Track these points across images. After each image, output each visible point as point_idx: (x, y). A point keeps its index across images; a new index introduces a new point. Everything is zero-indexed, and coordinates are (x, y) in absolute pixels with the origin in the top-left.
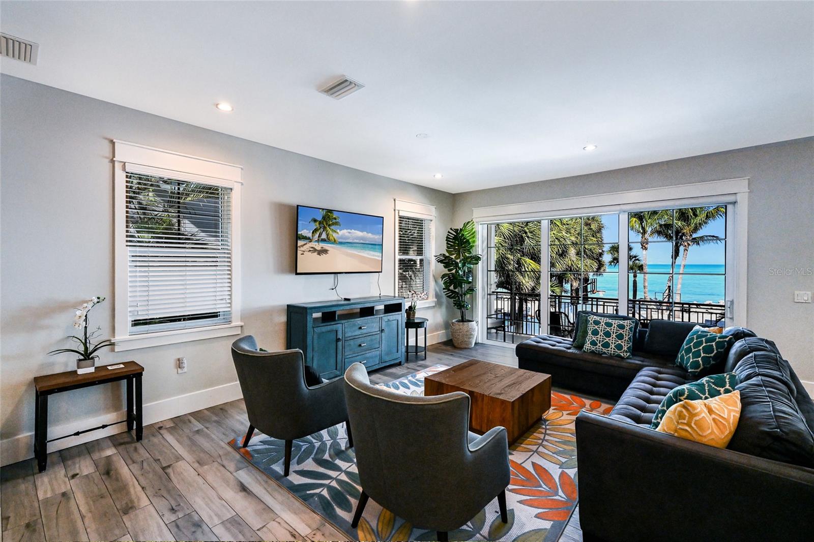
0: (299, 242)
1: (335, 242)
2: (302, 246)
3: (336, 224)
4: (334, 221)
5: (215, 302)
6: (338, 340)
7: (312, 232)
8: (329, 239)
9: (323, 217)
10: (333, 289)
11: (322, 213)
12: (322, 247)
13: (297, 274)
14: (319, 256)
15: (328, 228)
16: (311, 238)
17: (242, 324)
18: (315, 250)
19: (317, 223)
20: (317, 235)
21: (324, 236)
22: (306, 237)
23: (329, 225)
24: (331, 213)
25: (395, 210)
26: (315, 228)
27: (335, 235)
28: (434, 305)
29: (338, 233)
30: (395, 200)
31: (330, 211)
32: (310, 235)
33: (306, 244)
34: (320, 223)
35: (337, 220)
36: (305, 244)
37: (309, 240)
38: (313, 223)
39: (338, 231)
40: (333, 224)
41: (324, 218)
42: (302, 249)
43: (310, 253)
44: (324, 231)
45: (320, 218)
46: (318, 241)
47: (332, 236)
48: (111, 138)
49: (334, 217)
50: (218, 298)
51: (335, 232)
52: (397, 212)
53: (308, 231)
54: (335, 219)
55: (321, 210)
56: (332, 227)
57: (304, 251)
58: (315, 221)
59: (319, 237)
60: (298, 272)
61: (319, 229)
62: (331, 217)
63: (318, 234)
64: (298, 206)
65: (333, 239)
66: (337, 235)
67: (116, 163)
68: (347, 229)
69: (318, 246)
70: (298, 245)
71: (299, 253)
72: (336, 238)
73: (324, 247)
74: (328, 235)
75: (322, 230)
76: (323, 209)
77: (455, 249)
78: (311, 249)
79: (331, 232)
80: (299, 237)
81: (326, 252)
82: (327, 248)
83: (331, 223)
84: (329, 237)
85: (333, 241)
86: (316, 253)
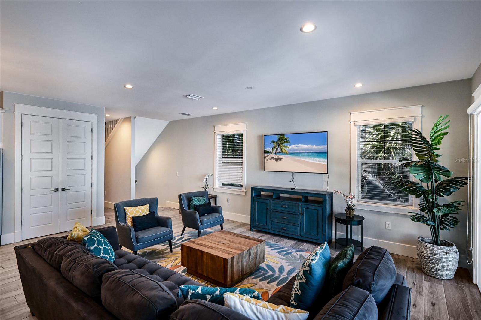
1: (286, 153)
2: (267, 156)
3: (287, 142)
4: (286, 140)
6: (267, 209)
7: (272, 148)
8: (282, 152)
9: (278, 139)
10: (290, 181)
11: (278, 137)
12: (278, 157)
13: (265, 171)
14: (276, 162)
15: (282, 145)
16: (272, 152)
17: (245, 191)
18: (274, 158)
19: (275, 144)
20: (275, 150)
21: (279, 150)
22: (269, 151)
23: (282, 144)
25: (351, 123)
26: (274, 146)
27: (286, 149)
29: (288, 147)
31: (283, 135)
32: (271, 150)
33: (269, 155)
34: (276, 143)
35: (288, 140)
36: (268, 156)
37: (271, 153)
38: (272, 144)
39: (289, 146)
40: (285, 142)
41: (279, 140)
42: (266, 158)
43: (271, 160)
44: (279, 147)
45: (276, 140)
46: (275, 153)
47: (284, 149)
49: (285, 138)
50: (238, 178)
51: (286, 147)
52: (353, 124)
54: (286, 139)
56: (284, 145)
57: (268, 159)
58: (273, 142)
59: (276, 151)
61: (276, 146)
62: (283, 139)
63: (275, 149)
64: (265, 135)
65: (285, 152)
69: (276, 156)
70: (265, 156)
71: (265, 160)
72: (287, 151)
73: (280, 156)
74: (281, 149)
75: (278, 147)
76: (278, 135)
78: (272, 158)
79: (283, 148)
80: (266, 152)
81: (280, 159)
82: (281, 157)
83: (283, 142)
84: (282, 150)
85: (285, 153)
86: (275, 160)
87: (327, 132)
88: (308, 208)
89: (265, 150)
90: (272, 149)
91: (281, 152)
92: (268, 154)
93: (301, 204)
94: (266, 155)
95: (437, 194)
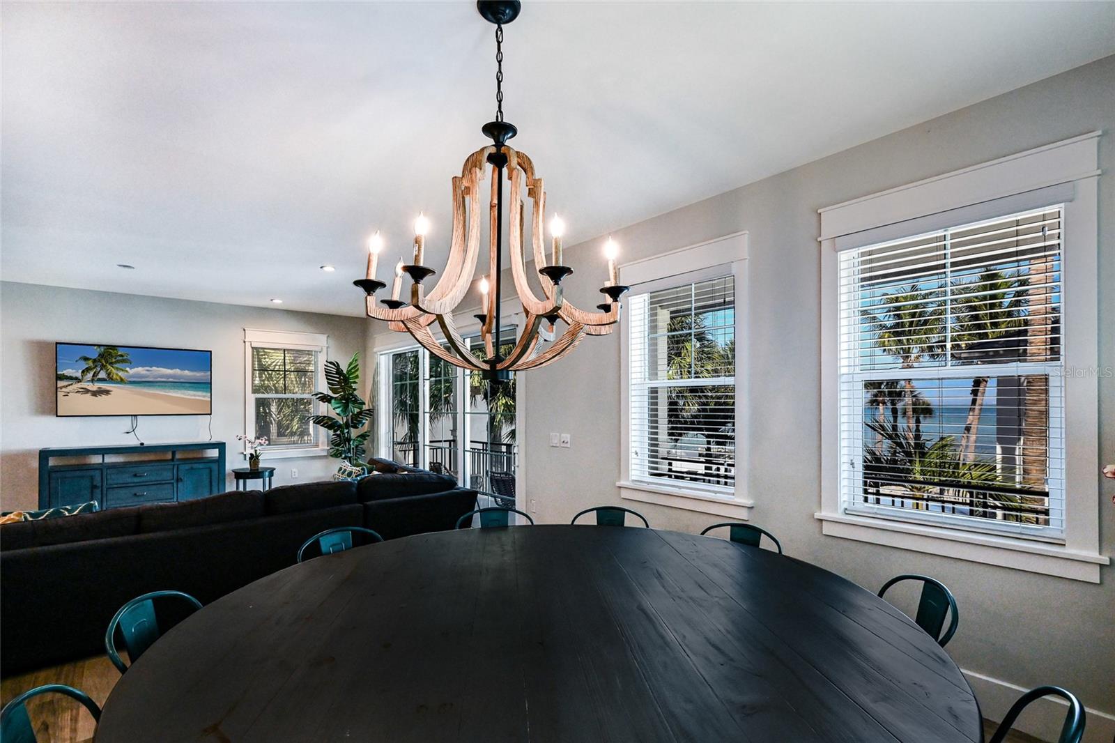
0: (58, 382)
1: (122, 381)
2: (65, 387)
3: (124, 361)
4: (121, 358)
6: (94, 488)
7: (80, 371)
10: (128, 433)
11: (99, 350)
12: (99, 388)
13: (57, 416)
14: (94, 397)
15: (109, 367)
16: (80, 378)
18: (87, 391)
19: (91, 363)
20: (90, 375)
21: (102, 375)
22: (71, 376)
23: (111, 364)
24: (114, 350)
25: (245, 342)
26: (87, 366)
27: (120, 374)
28: (326, 454)
29: (127, 371)
30: (244, 330)
31: (114, 347)
32: (79, 374)
33: (72, 384)
34: (95, 361)
35: (125, 357)
36: (69, 385)
37: (77, 380)
38: (83, 362)
39: (128, 369)
40: (118, 362)
41: (101, 355)
42: (64, 389)
43: (79, 395)
44: (101, 369)
45: (95, 356)
46: (92, 381)
47: (117, 374)
49: (119, 353)
51: (123, 370)
52: (248, 344)
53: (74, 371)
54: (122, 356)
55: (96, 347)
56: (117, 365)
57: (68, 393)
58: (86, 359)
59: (93, 376)
60: (60, 414)
61: (94, 368)
62: (114, 355)
63: (92, 373)
64: (57, 343)
65: (118, 378)
66: (125, 373)
68: (143, 367)
69: (93, 387)
70: (58, 386)
71: (60, 394)
72: (123, 378)
73: (103, 387)
74: (109, 374)
75: (99, 369)
76: (99, 346)
77: (341, 386)
78: (80, 390)
79: (114, 371)
80: (60, 377)
81: (107, 392)
82: (108, 389)
83: (114, 360)
84: (111, 376)
85: (119, 380)
86: (89, 394)
87: (211, 352)
88: (192, 468)
89: (58, 373)
90: (83, 372)
91: (110, 379)
92: (70, 383)
93: (178, 465)
94: (60, 384)
95: (352, 427)
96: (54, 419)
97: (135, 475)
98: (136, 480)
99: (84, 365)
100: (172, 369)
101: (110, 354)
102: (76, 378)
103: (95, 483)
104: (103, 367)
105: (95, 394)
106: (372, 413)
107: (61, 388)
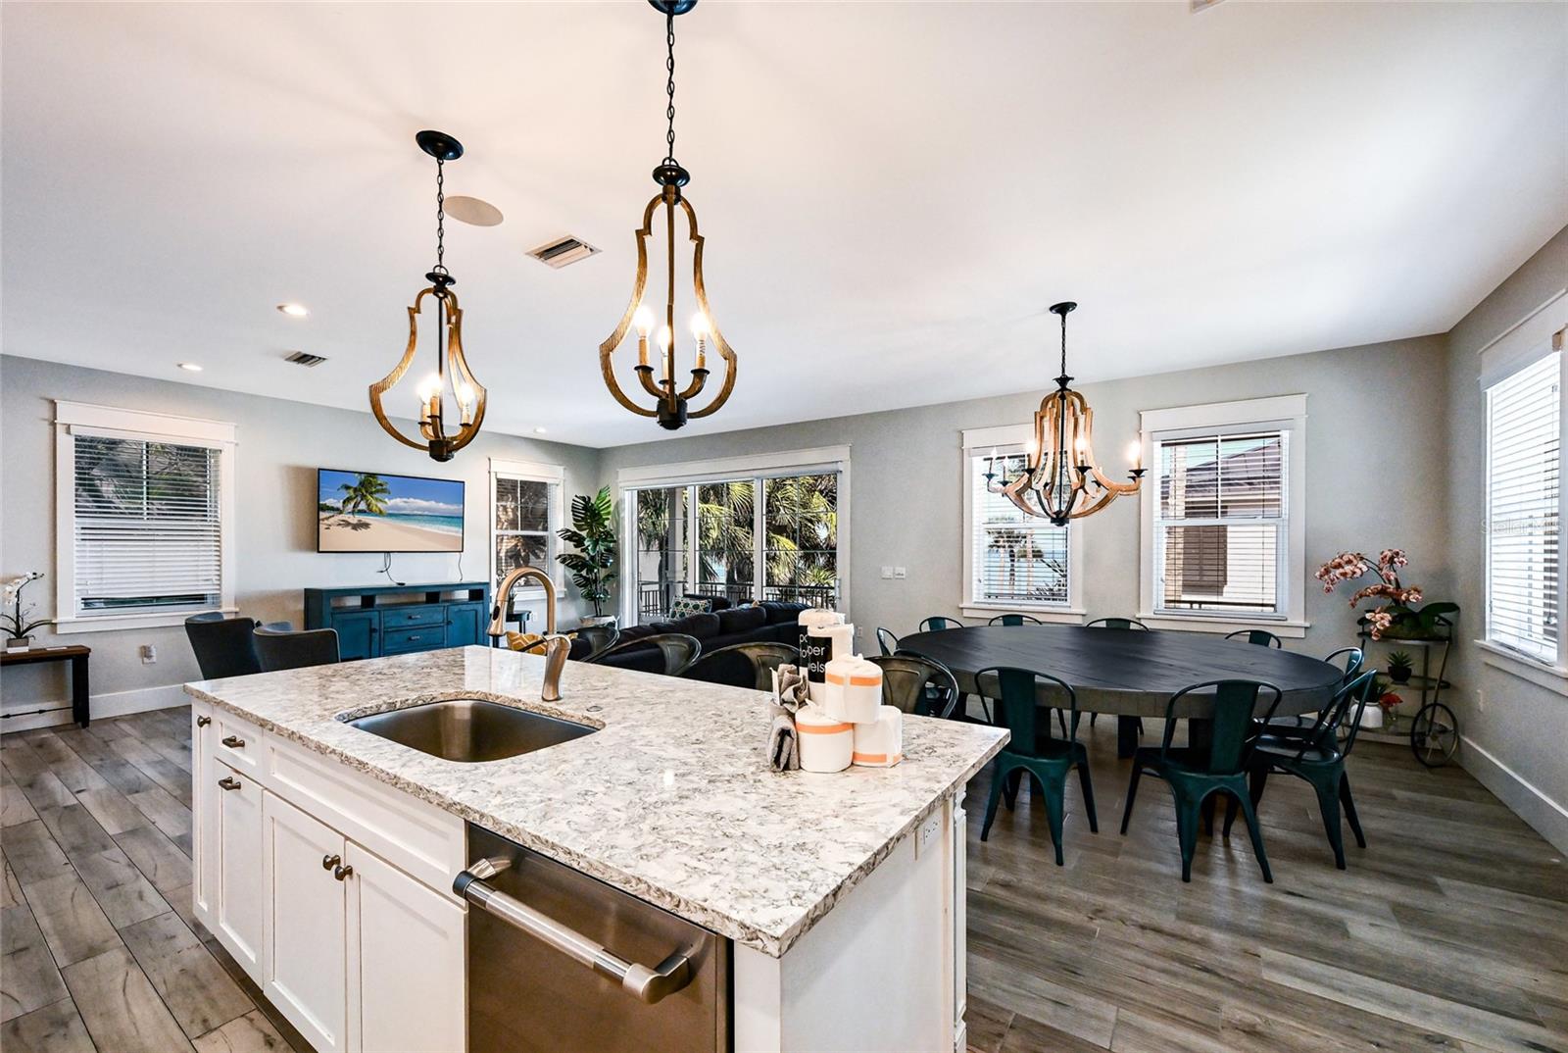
0: (321, 513)
1: (381, 513)
2: (327, 518)
3: (383, 491)
4: (380, 487)
5: (196, 583)
6: (372, 631)
7: (342, 501)
8: (371, 510)
9: (360, 483)
10: (382, 572)
11: (359, 477)
12: (360, 521)
13: (319, 552)
14: (354, 531)
15: (369, 497)
16: (342, 508)
17: (237, 610)
18: (348, 524)
19: (351, 491)
20: (350, 506)
21: (363, 506)
22: (333, 507)
23: (371, 493)
24: (374, 478)
25: (489, 472)
26: (348, 496)
27: (380, 505)
28: (563, 596)
29: (386, 503)
30: (490, 459)
31: (373, 475)
32: (340, 505)
33: (334, 516)
34: (355, 490)
35: (385, 486)
36: (331, 517)
37: (338, 511)
38: (344, 491)
39: (386, 500)
40: (377, 491)
41: (362, 484)
42: (326, 522)
43: (340, 527)
44: (362, 499)
45: (355, 484)
46: (353, 512)
47: (377, 506)
48: (50, 397)
49: (379, 482)
50: (200, 578)
51: (382, 501)
52: (493, 475)
53: (336, 501)
54: (381, 485)
55: (356, 475)
56: (375, 496)
57: (330, 525)
58: (347, 488)
59: (354, 507)
60: (321, 550)
61: (355, 498)
62: (373, 484)
63: (353, 504)
64: (319, 469)
65: (378, 510)
66: (385, 505)
67: (58, 426)
68: (400, 497)
69: (354, 519)
70: (321, 517)
71: (322, 527)
72: (382, 509)
73: (363, 520)
74: (369, 505)
75: (359, 499)
76: (360, 473)
77: (587, 523)
78: (342, 522)
79: (373, 502)
80: (321, 508)
81: (366, 525)
82: (368, 521)
83: (373, 490)
84: (371, 507)
85: (378, 512)
86: (350, 528)
87: (463, 482)
88: (460, 610)
89: (320, 503)
90: (344, 502)
91: (369, 511)
92: (331, 514)
94: (323, 515)
95: (602, 567)
96: (316, 554)
97: (410, 618)
98: (411, 622)
99: (346, 494)
100: (427, 500)
101: (370, 482)
102: (338, 509)
103: (373, 627)
104: (363, 497)
105: (355, 527)
106: (614, 552)
107: (323, 520)
